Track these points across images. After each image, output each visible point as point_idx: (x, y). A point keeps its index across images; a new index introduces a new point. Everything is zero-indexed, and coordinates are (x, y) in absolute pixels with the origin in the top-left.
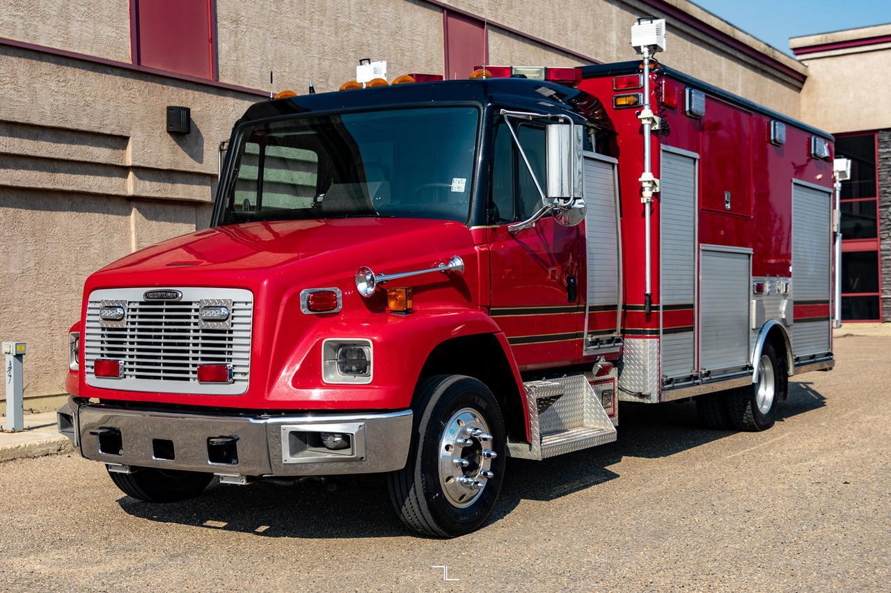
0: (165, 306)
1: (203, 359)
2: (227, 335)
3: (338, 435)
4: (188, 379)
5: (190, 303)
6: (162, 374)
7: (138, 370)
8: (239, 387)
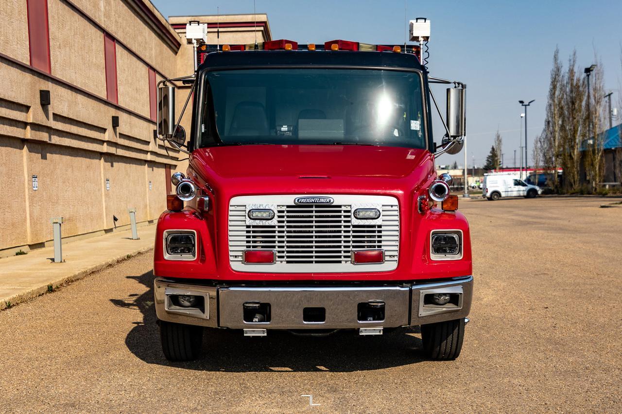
0: (314, 209)
1: (354, 247)
2: (377, 229)
3: (448, 295)
4: (340, 262)
5: (340, 206)
6: (314, 259)
7: (288, 257)
8: (389, 266)
